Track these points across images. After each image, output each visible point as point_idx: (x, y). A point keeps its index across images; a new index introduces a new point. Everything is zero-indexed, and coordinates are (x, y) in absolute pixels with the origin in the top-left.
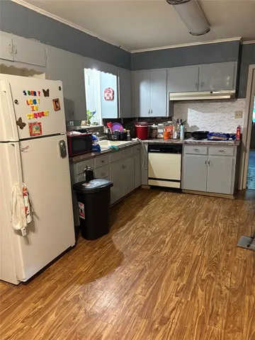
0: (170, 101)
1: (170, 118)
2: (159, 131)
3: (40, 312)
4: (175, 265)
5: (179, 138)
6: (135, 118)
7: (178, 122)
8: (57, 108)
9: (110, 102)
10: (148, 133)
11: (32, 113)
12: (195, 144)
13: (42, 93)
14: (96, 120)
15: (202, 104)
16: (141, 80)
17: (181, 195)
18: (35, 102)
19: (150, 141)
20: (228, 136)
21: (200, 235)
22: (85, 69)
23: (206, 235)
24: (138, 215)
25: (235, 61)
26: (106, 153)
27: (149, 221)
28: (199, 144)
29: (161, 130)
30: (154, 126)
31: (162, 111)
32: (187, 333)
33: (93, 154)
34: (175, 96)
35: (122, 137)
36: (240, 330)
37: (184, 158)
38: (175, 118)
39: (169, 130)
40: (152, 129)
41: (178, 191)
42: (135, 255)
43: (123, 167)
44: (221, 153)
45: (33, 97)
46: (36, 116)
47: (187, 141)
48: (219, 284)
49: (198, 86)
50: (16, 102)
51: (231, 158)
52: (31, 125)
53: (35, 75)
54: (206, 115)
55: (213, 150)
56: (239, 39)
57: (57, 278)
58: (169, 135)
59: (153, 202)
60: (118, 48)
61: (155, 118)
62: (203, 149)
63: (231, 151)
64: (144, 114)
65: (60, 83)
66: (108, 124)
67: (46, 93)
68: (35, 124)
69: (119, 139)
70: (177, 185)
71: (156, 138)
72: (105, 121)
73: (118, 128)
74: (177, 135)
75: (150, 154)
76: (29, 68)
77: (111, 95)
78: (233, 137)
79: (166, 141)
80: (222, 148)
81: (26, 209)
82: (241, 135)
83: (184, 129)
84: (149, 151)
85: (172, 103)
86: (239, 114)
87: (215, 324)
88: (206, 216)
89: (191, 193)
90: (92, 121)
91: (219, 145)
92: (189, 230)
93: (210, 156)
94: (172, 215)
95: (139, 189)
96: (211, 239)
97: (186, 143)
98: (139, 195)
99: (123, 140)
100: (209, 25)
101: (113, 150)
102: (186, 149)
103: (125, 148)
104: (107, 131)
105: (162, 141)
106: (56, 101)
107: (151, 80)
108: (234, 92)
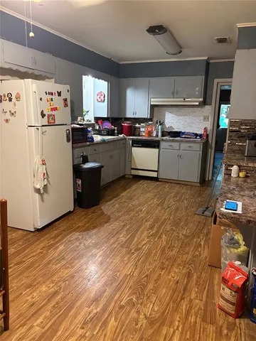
0: (151, 105)
1: (151, 120)
2: (142, 130)
3: (52, 245)
4: (148, 224)
5: (157, 136)
6: (121, 119)
7: (157, 123)
8: (66, 105)
9: (102, 104)
10: (132, 131)
11: (50, 108)
12: (170, 141)
13: (57, 94)
14: (89, 118)
15: (177, 109)
16: (128, 86)
17: (158, 183)
18: (52, 100)
19: (134, 137)
20: (196, 135)
21: (169, 207)
22: (83, 76)
23: (174, 207)
24: (123, 194)
25: (202, 75)
26: (98, 143)
27: (131, 199)
28: (173, 141)
29: (143, 129)
30: (137, 125)
31: (145, 114)
32: (153, 254)
33: (88, 143)
34: (155, 101)
35: (110, 133)
36: (187, 253)
37: (161, 152)
38: (155, 120)
39: (149, 129)
40: (136, 128)
41: (156, 179)
42: (119, 217)
43: (111, 157)
44: (190, 149)
45: (50, 97)
46: (52, 109)
47: (164, 138)
48: (178, 233)
49: (174, 94)
50: (41, 99)
51: (198, 152)
52: (49, 116)
53: (47, 80)
54: (180, 118)
55: (184, 146)
56: (206, 58)
57: (62, 229)
58: (150, 133)
59: (134, 187)
60: (109, 60)
61: (139, 119)
62: (176, 145)
63: (198, 147)
64: (129, 115)
65: (68, 87)
66: (99, 122)
67: (59, 94)
68: (51, 115)
69: (108, 135)
70: (154, 175)
71: (139, 135)
72: (97, 119)
73: (108, 126)
74: (156, 133)
75: (133, 149)
76: (44, 74)
77: (102, 98)
78: (201, 136)
79: (146, 138)
80: (191, 145)
81: (44, 174)
82: (207, 136)
83: (162, 128)
84: (133, 146)
85: (153, 107)
86: (206, 118)
87: (172, 251)
88: (176, 196)
89: (166, 181)
90: (86, 118)
91: (189, 142)
92: (161, 204)
93: (181, 151)
94: (148, 195)
95: (123, 177)
96: (177, 209)
97: (162, 140)
98: (123, 182)
99: (111, 135)
100: (181, 48)
101: (103, 142)
102: (163, 145)
103: (113, 141)
104: (97, 128)
105: (144, 138)
106: (65, 100)
107: (136, 87)
108: (201, 100)
